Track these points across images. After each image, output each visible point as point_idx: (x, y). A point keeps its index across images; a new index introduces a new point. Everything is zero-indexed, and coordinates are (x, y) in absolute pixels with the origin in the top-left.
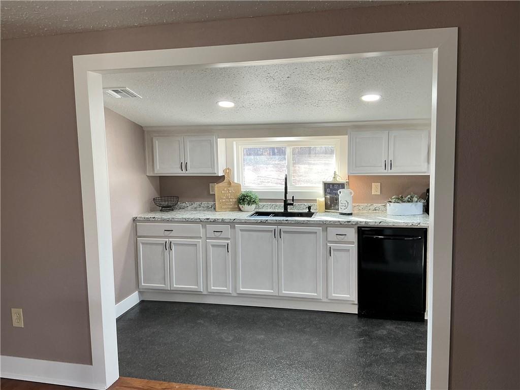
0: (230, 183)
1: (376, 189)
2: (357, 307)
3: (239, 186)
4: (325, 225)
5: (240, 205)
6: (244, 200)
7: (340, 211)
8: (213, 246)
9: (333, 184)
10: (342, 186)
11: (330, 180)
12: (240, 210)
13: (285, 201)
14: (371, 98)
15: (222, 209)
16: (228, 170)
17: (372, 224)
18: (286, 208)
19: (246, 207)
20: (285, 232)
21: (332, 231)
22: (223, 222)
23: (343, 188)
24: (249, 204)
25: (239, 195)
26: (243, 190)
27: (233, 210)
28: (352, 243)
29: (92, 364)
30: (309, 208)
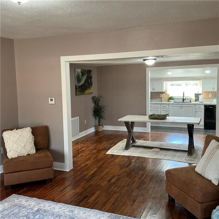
0: (166, 94)
1: (210, 95)
2: (203, 127)
3: (169, 95)
4: (195, 105)
5: (169, 100)
6: (171, 98)
7: (200, 101)
8: (163, 110)
9: (198, 94)
10: (200, 94)
11: (197, 93)
12: (169, 101)
13: (183, 99)
14: (208, 72)
15: (164, 101)
16: (166, 90)
17: (208, 104)
18: (183, 101)
19: (171, 100)
20: (184, 106)
21: (197, 106)
22: (166, 104)
23: (201, 95)
24: (172, 100)
25: (169, 97)
26: (170, 96)
27: (167, 101)
28: (203, 109)
29: (146, 127)
30: (190, 101)
